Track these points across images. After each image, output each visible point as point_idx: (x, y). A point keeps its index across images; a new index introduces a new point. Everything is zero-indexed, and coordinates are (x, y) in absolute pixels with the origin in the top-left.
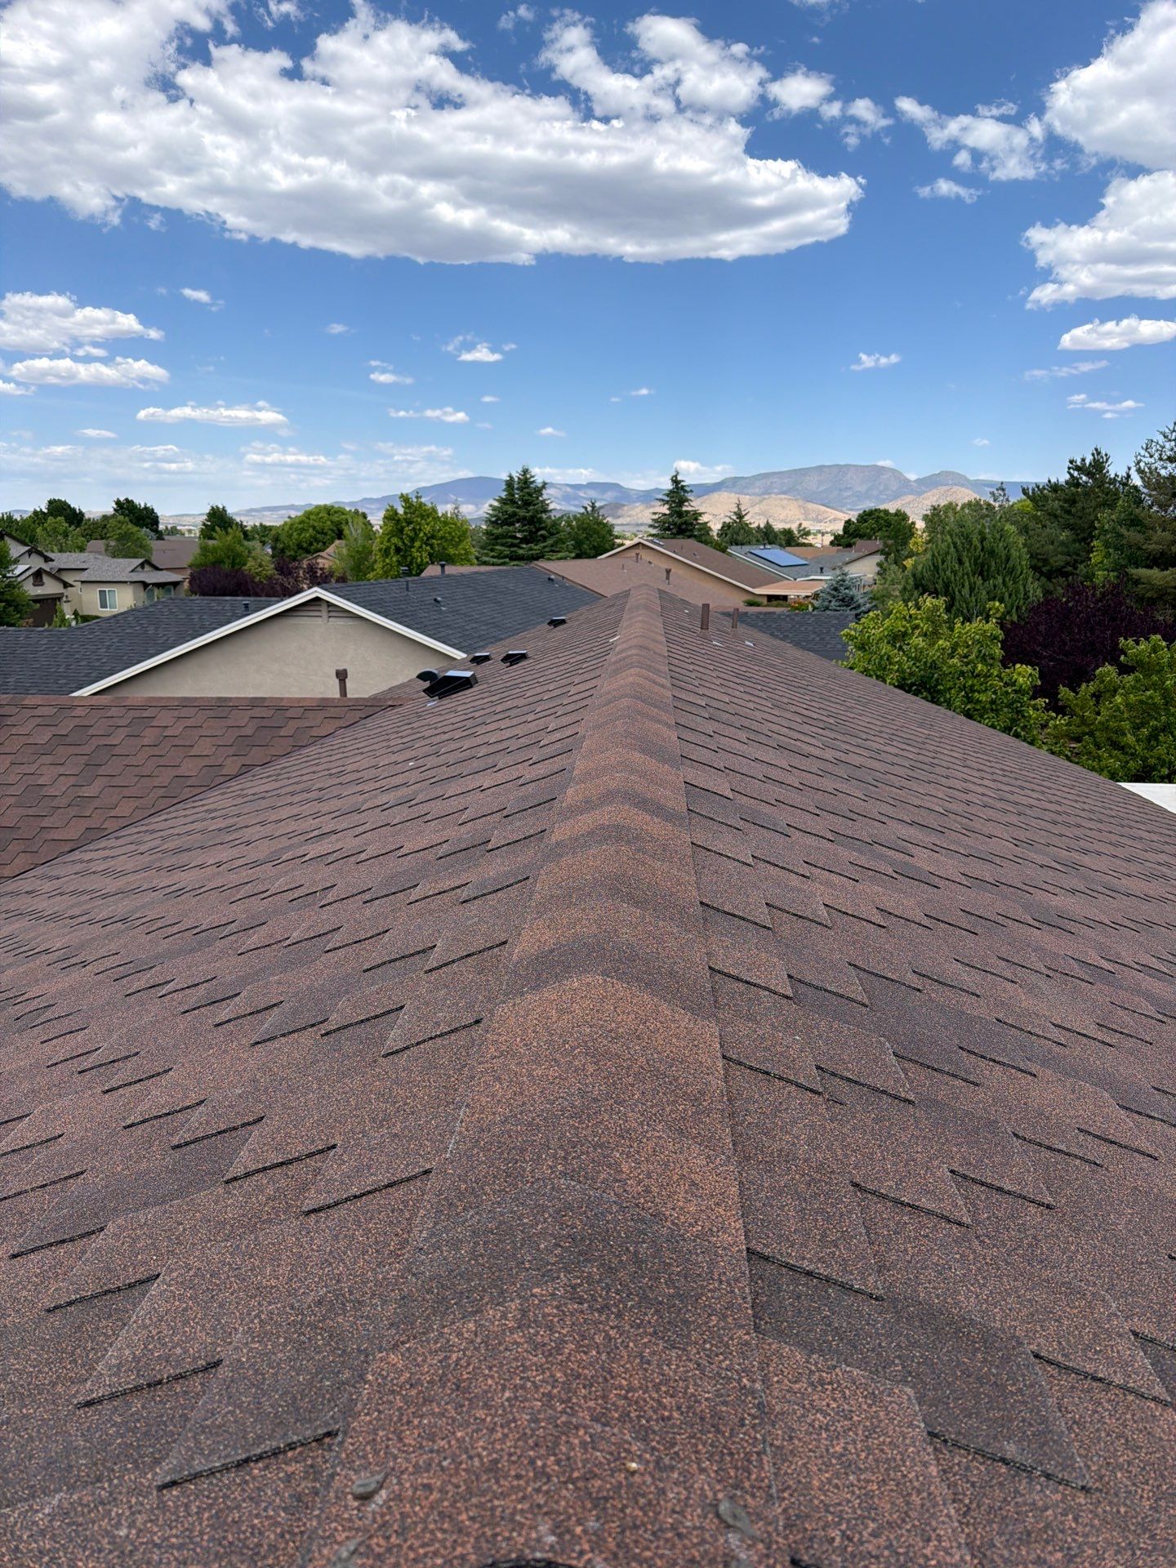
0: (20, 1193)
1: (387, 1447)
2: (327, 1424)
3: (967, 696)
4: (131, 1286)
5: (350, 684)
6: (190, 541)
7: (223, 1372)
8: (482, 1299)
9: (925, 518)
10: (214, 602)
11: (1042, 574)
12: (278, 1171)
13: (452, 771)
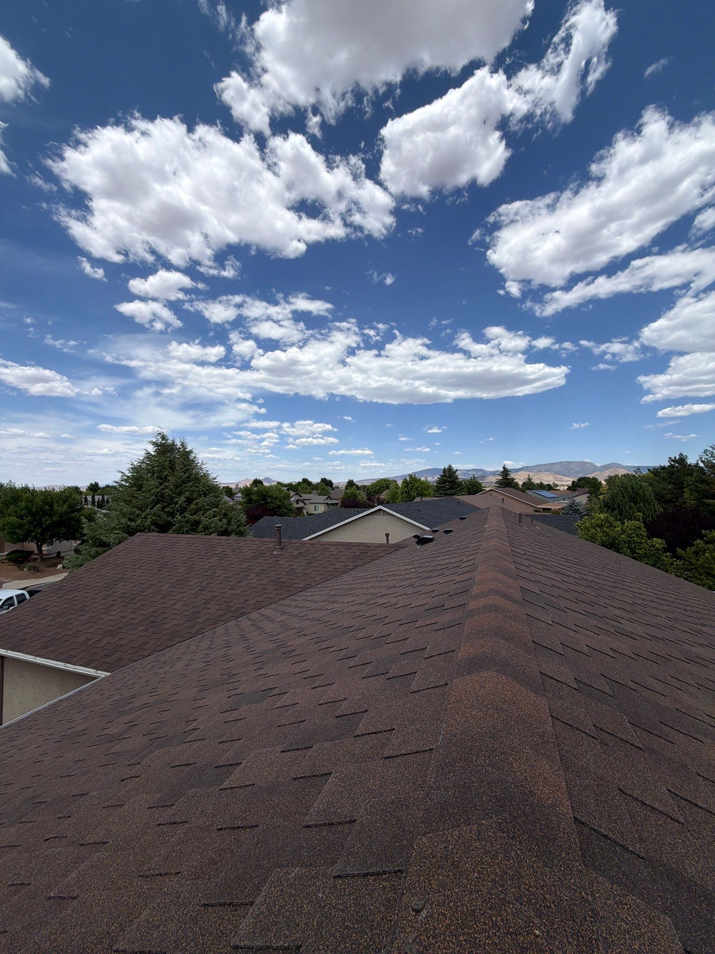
1: (425, 886)
2: (398, 866)
3: (632, 551)
4: (322, 775)
5: (390, 538)
6: (342, 490)
7: (357, 826)
8: (460, 820)
9: (606, 480)
10: (348, 510)
11: (662, 502)
12: (374, 735)
13: (428, 575)
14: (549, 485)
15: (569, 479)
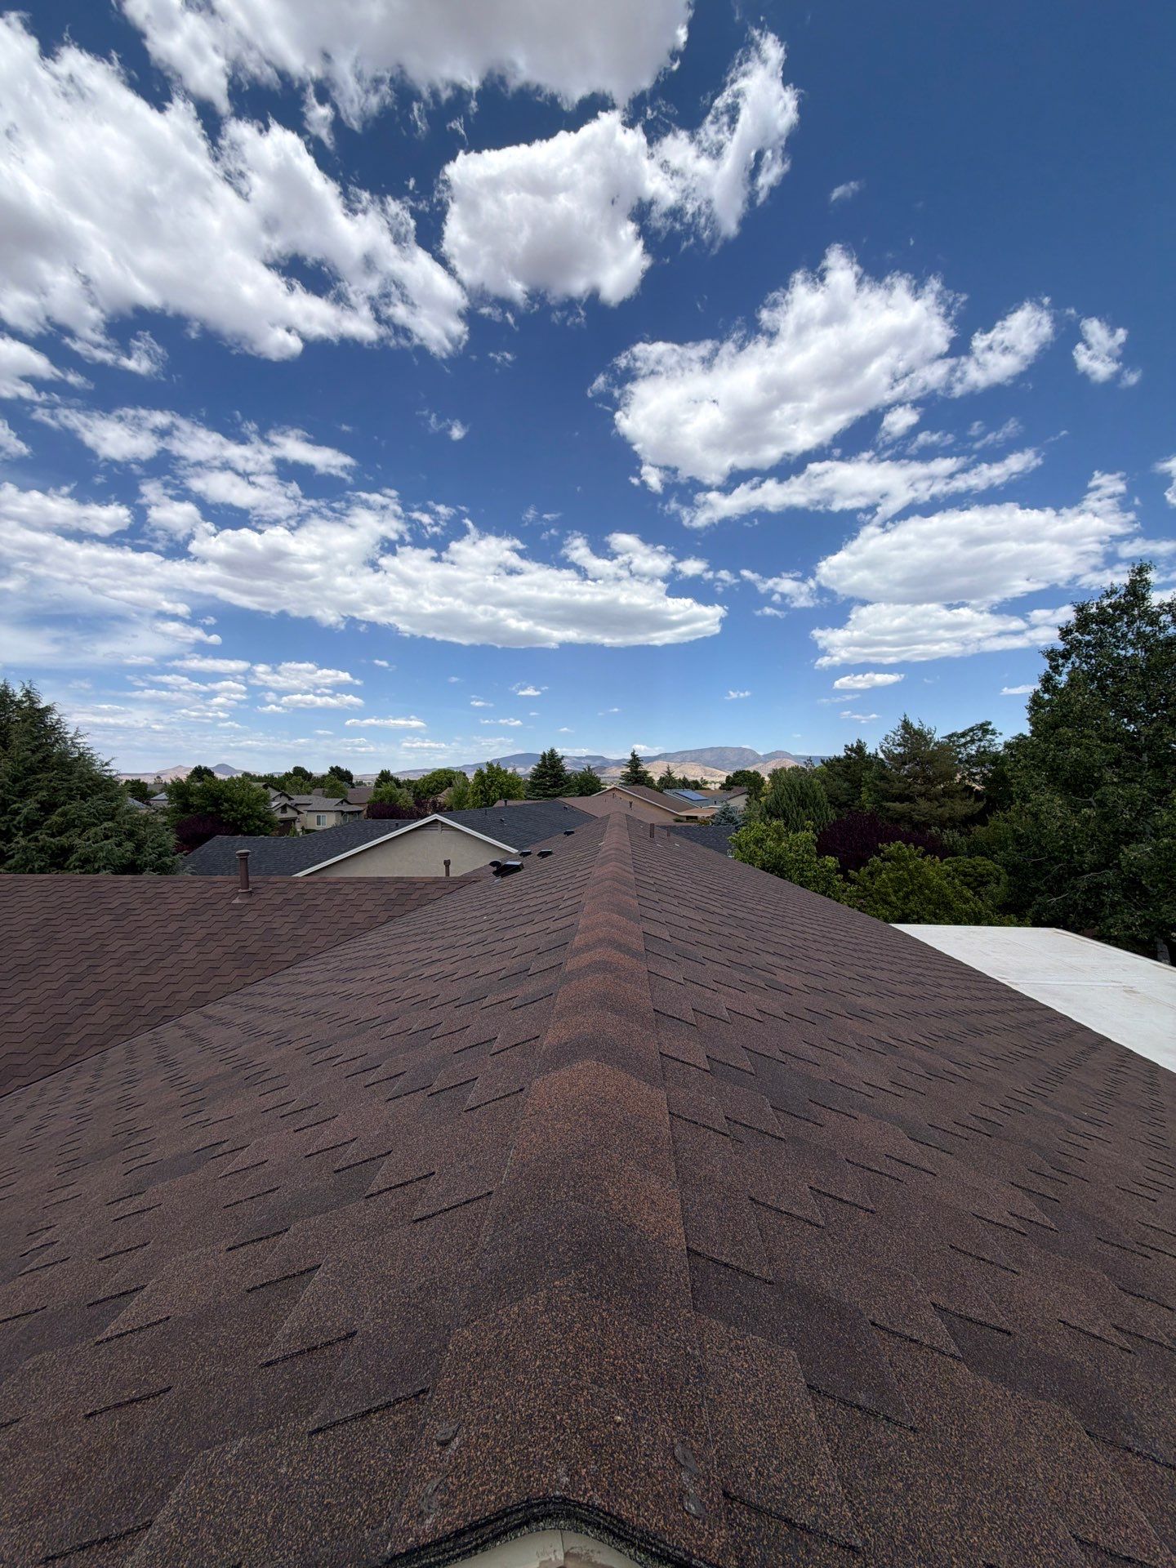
0: (237, 1203)
1: (460, 1403)
2: (422, 1384)
3: (800, 874)
4: (302, 1273)
5: (451, 867)
6: (370, 789)
7: (357, 1341)
8: (523, 1289)
9: (769, 775)
10: (379, 822)
11: (836, 806)
12: (398, 1189)
13: (508, 923)
14: (696, 782)
15: (722, 772)
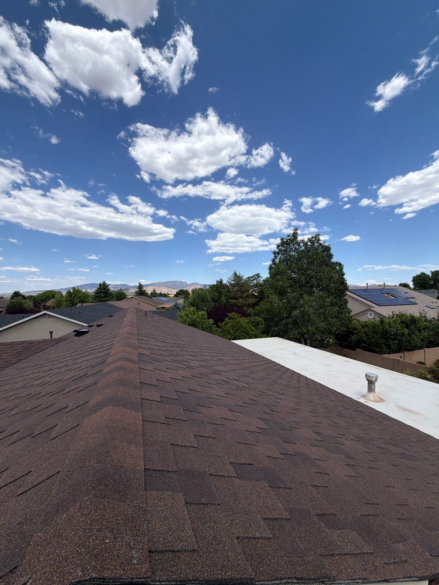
1: (34, 564)
2: (15, 565)
3: (201, 326)
5: (53, 335)
6: (7, 300)
9: (191, 291)
10: (13, 316)
11: (214, 301)
12: (11, 484)
13: (79, 356)
14: (165, 294)
15: (175, 290)
